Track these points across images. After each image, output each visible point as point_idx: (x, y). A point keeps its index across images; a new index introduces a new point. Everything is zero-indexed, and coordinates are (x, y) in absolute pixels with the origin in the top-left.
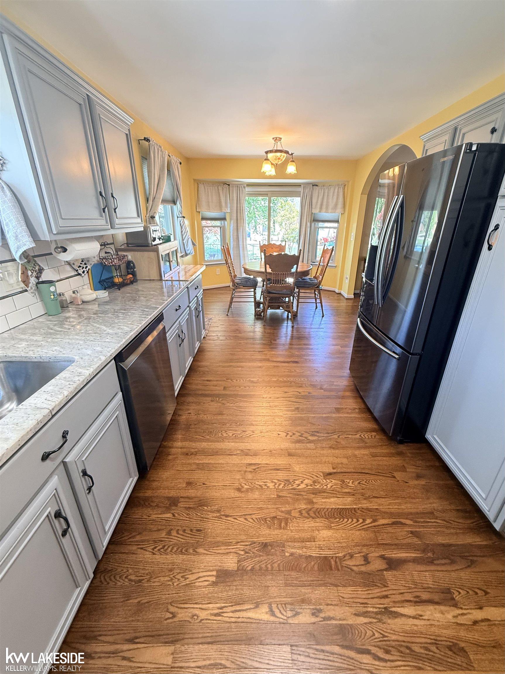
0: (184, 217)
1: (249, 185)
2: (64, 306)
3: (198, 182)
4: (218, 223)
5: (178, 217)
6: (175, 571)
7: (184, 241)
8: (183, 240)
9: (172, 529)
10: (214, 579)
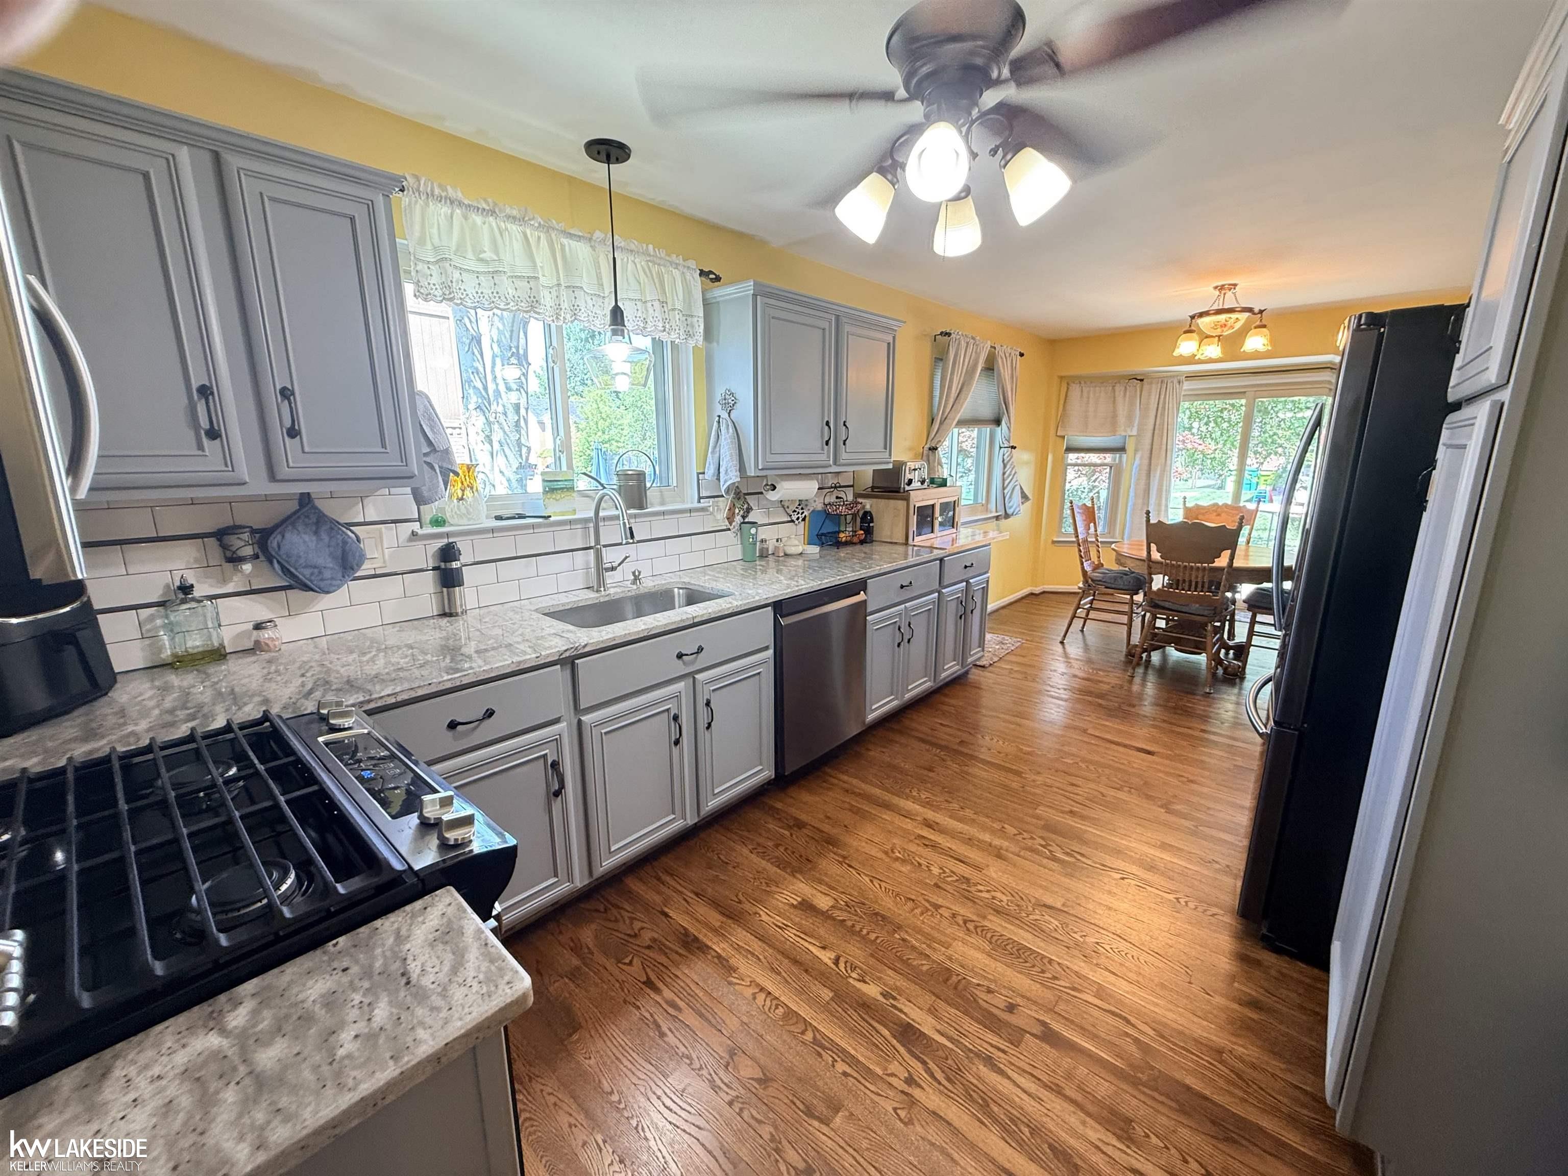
0: (1013, 447)
1: (1191, 377)
2: (764, 555)
3: (1068, 381)
4: (1108, 458)
5: (1001, 448)
6: (762, 875)
7: (1006, 491)
8: (1004, 489)
9: (780, 845)
10: (795, 903)
